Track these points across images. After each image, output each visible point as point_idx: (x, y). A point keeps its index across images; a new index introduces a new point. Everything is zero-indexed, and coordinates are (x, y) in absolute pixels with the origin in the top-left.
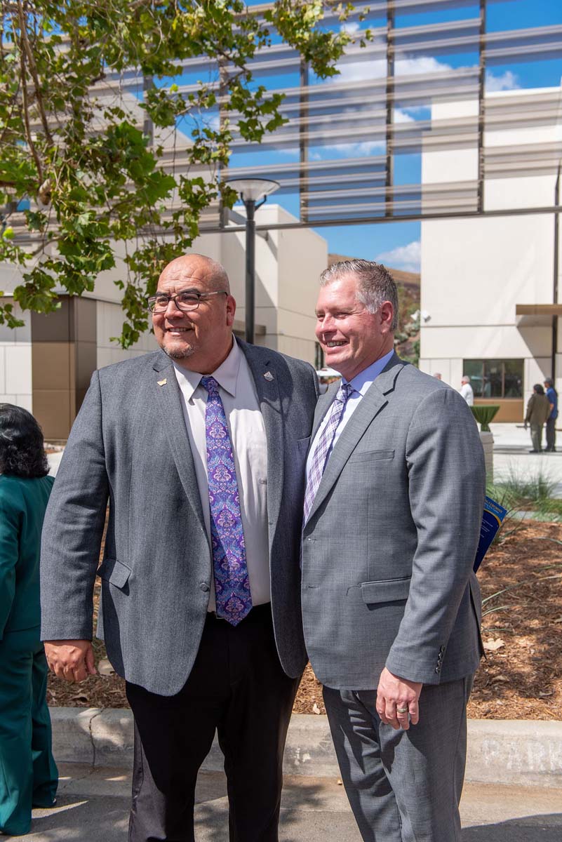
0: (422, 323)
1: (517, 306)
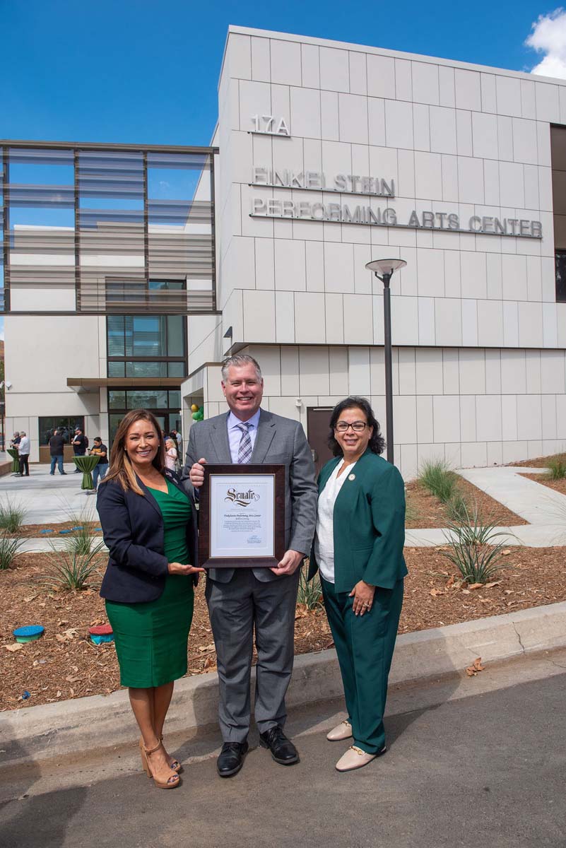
0: (6, 391)
1: (68, 379)
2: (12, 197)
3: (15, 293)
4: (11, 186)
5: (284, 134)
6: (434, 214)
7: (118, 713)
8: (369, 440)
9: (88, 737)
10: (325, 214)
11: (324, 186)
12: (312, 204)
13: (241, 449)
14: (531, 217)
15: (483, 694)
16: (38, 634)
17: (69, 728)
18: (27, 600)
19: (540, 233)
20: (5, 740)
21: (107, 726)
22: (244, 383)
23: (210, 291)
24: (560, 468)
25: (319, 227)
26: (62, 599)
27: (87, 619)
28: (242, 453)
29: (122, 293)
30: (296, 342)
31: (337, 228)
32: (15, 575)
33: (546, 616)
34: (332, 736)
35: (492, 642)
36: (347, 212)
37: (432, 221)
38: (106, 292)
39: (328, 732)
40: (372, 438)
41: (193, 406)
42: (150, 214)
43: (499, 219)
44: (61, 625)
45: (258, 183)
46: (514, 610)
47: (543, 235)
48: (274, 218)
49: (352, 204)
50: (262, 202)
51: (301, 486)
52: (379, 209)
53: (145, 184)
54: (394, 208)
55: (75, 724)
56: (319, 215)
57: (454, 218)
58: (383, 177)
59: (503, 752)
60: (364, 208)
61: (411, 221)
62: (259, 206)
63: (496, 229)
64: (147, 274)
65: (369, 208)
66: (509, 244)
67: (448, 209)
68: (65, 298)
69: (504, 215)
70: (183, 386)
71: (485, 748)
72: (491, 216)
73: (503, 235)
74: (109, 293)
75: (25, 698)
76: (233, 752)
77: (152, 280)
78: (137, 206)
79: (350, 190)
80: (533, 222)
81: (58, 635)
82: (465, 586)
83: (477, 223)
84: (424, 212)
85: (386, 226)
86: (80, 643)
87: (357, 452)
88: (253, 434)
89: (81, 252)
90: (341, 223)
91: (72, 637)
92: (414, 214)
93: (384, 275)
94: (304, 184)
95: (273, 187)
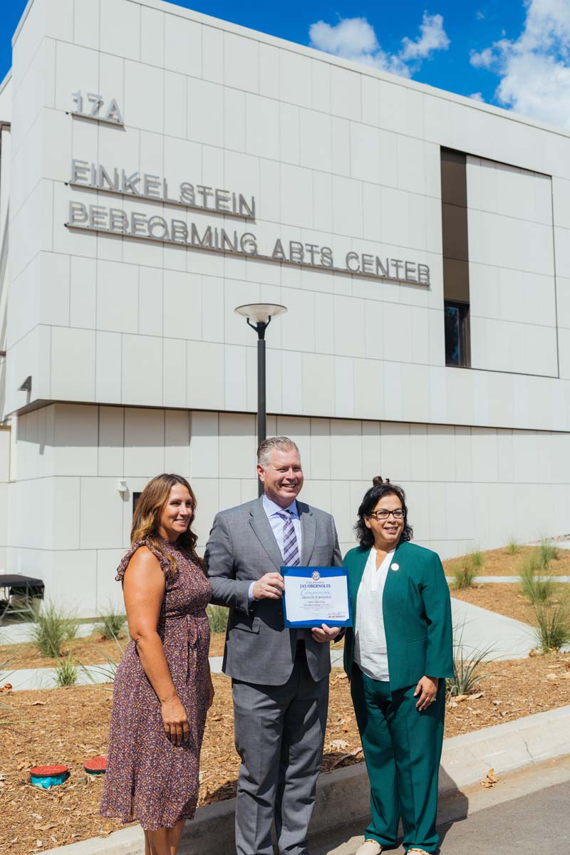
5: (115, 122)
6: (304, 244)
10: (167, 233)
11: (166, 195)
12: (149, 216)
14: (419, 258)
19: (428, 280)
24: (466, 575)
25: (158, 250)
30: (124, 402)
31: (181, 252)
33: (549, 721)
35: (502, 751)
36: (195, 232)
37: (301, 251)
43: (380, 258)
45: (79, 182)
47: (431, 282)
48: (97, 232)
49: (202, 223)
50: (82, 209)
52: (235, 232)
54: (254, 233)
56: (158, 232)
57: (327, 253)
58: (242, 193)
60: (216, 229)
61: (275, 252)
62: (77, 213)
63: (377, 270)
65: (223, 231)
66: (391, 290)
67: (321, 241)
69: (385, 254)
72: (371, 254)
73: (385, 279)
79: (199, 204)
80: (419, 265)
83: (355, 260)
84: (291, 242)
85: (244, 255)
90: (187, 246)
92: (278, 244)
93: (258, 324)
94: (140, 189)
95: (98, 190)
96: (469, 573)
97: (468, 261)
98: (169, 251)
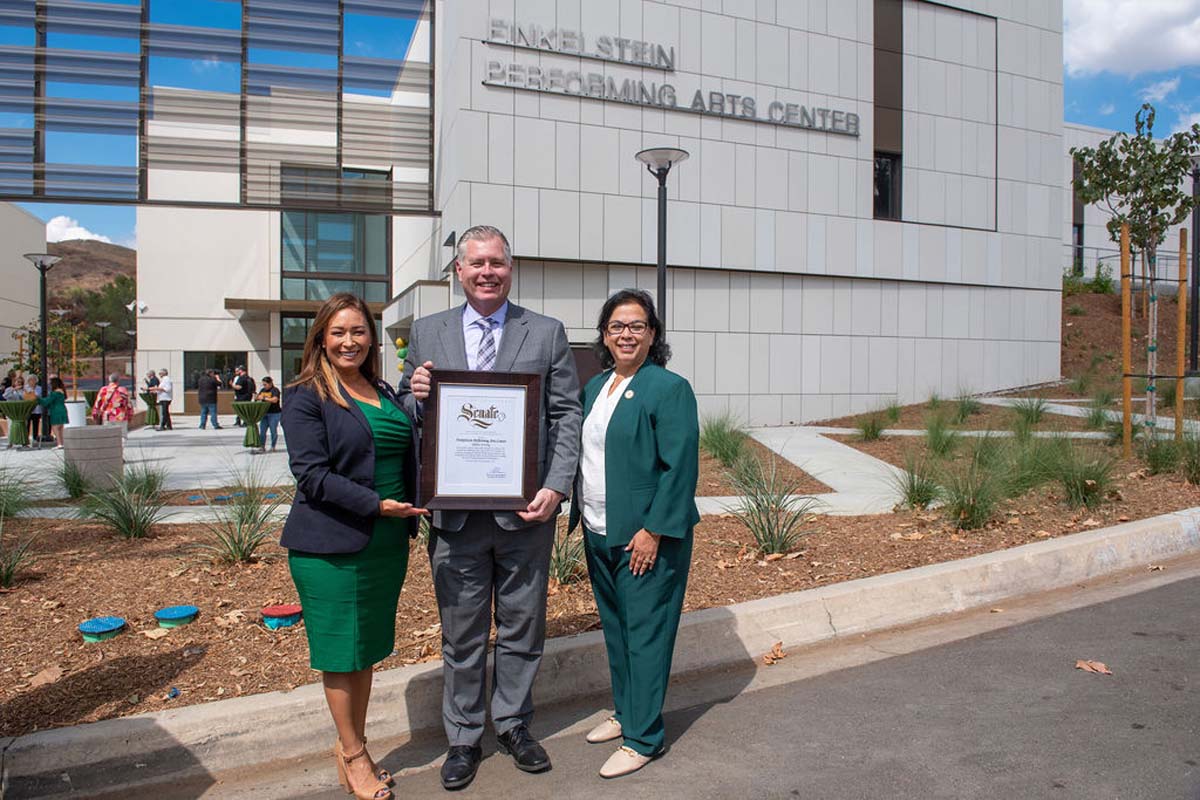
0: (139, 314)
1: (226, 300)
2: (152, 42)
3: (153, 174)
4: (151, 27)
6: (725, 95)
7: (303, 714)
8: (651, 347)
9: (262, 745)
10: (583, 88)
11: (583, 50)
12: (566, 71)
13: (481, 352)
14: (847, 107)
15: (786, 685)
16: (189, 616)
17: (235, 734)
18: (173, 575)
19: (857, 129)
20: (146, 751)
21: (288, 731)
22: (487, 264)
23: (425, 184)
24: (873, 427)
25: (574, 104)
26: (223, 573)
27: (258, 598)
28: (482, 358)
29: (303, 182)
30: (541, 256)
31: (598, 107)
32: (155, 545)
33: (864, 591)
34: (593, 737)
35: (796, 623)
36: (612, 86)
37: (721, 104)
38: (282, 178)
39: (588, 732)
40: (654, 344)
41: (399, 341)
42: (346, 74)
43: (806, 108)
44: (221, 606)
45: (497, 40)
46: (824, 584)
47: (860, 132)
48: (514, 88)
49: (619, 76)
50: (499, 66)
51: (560, 405)
52: (653, 85)
53: (340, 34)
54: (672, 85)
55: (244, 728)
56: (574, 88)
57: (749, 104)
58: (659, 44)
59: (815, 749)
60: (634, 82)
61: (695, 104)
62: (495, 71)
63: (803, 121)
64: (339, 158)
65: (641, 83)
66: (817, 141)
67: (743, 91)
68: (225, 185)
69: (812, 103)
70: (386, 314)
71: (791, 746)
72: (796, 103)
73: (810, 129)
74: (285, 181)
75: (174, 696)
76: (463, 758)
77: (345, 169)
78: (327, 64)
79: (616, 57)
80: (848, 114)
81: (218, 618)
82: (761, 557)
83: (778, 110)
84: (712, 94)
85: (662, 108)
86: (249, 627)
87: (634, 362)
88: (497, 334)
89: (249, 122)
90: (604, 100)
91: (237, 621)
92: (699, 95)
93: (659, 170)
94: (556, 45)
95: (515, 47)
96: (876, 426)
97: (902, 110)
98: (586, 106)
